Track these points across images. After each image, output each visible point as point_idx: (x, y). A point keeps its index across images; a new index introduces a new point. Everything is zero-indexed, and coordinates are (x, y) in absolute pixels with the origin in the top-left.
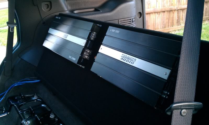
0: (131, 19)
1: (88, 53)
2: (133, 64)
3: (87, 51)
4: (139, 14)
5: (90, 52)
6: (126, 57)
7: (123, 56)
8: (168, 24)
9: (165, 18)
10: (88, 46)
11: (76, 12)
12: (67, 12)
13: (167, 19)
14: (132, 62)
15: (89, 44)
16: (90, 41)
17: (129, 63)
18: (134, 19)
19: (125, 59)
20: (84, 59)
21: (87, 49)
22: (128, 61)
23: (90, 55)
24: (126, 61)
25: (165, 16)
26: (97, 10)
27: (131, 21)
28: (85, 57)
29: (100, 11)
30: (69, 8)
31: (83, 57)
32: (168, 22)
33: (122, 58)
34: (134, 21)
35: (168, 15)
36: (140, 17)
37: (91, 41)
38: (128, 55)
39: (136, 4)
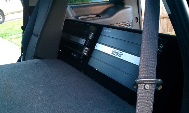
0: (128, 24)
1: (87, 50)
2: (121, 57)
3: (86, 49)
4: (136, 19)
5: (88, 49)
6: (115, 52)
7: (113, 51)
8: (167, 29)
9: (164, 24)
10: (87, 45)
11: (80, 18)
12: (73, 18)
13: (166, 24)
14: (120, 56)
15: (87, 43)
16: (88, 41)
17: (118, 56)
18: (131, 24)
19: (115, 53)
20: (83, 55)
21: (86, 47)
22: (117, 55)
23: (88, 52)
24: (116, 55)
25: (164, 22)
26: (98, 16)
27: (128, 25)
28: (84, 53)
29: (101, 17)
30: (75, 14)
31: (83, 54)
32: (167, 27)
33: (113, 53)
34: (131, 25)
35: (167, 21)
36: (137, 22)
37: (90, 40)
38: (117, 50)
39: (133, 10)
